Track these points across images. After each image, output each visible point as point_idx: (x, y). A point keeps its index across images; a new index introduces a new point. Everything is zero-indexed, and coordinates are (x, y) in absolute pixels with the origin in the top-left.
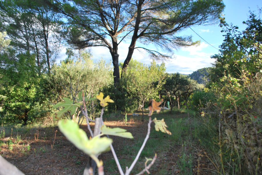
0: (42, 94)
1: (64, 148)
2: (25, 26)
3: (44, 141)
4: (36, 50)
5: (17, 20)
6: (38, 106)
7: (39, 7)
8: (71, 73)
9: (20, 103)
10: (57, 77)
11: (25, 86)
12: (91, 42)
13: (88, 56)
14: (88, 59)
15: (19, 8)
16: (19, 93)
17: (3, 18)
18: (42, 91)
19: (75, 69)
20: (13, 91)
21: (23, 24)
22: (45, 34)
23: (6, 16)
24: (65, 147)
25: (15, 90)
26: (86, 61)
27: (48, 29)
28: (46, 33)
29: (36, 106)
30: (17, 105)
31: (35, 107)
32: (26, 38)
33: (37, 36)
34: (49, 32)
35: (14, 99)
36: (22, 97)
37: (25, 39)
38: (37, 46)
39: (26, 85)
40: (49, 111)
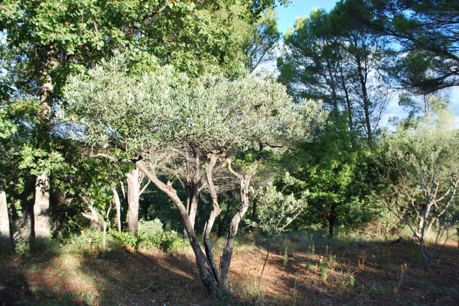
0: (363, 184)
1: (410, 290)
2: (328, 66)
3: (374, 270)
4: (347, 104)
5: (316, 59)
6: (356, 204)
7: (350, 32)
8: (418, 147)
9: (324, 194)
10: (390, 155)
11: (333, 166)
12: (449, 79)
13: (442, 105)
14: (444, 111)
15: (318, 39)
16: (324, 177)
17: (296, 60)
18: (364, 177)
19: (425, 139)
20: (314, 174)
21: (325, 64)
22: (360, 75)
23: (301, 57)
24: (412, 289)
25: (318, 172)
26: (438, 114)
27: (366, 66)
28: (363, 73)
29: (354, 202)
30: (320, 197)
31: (351, 204)
32: (330, 85)
33: (348, 80)
34: (367, 71)
35: (316, 186)
36: (327, 183)
37: (328, 87)
38: (349, 97)
39: (335, 165)
40: (376, 213)
